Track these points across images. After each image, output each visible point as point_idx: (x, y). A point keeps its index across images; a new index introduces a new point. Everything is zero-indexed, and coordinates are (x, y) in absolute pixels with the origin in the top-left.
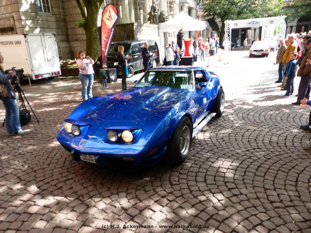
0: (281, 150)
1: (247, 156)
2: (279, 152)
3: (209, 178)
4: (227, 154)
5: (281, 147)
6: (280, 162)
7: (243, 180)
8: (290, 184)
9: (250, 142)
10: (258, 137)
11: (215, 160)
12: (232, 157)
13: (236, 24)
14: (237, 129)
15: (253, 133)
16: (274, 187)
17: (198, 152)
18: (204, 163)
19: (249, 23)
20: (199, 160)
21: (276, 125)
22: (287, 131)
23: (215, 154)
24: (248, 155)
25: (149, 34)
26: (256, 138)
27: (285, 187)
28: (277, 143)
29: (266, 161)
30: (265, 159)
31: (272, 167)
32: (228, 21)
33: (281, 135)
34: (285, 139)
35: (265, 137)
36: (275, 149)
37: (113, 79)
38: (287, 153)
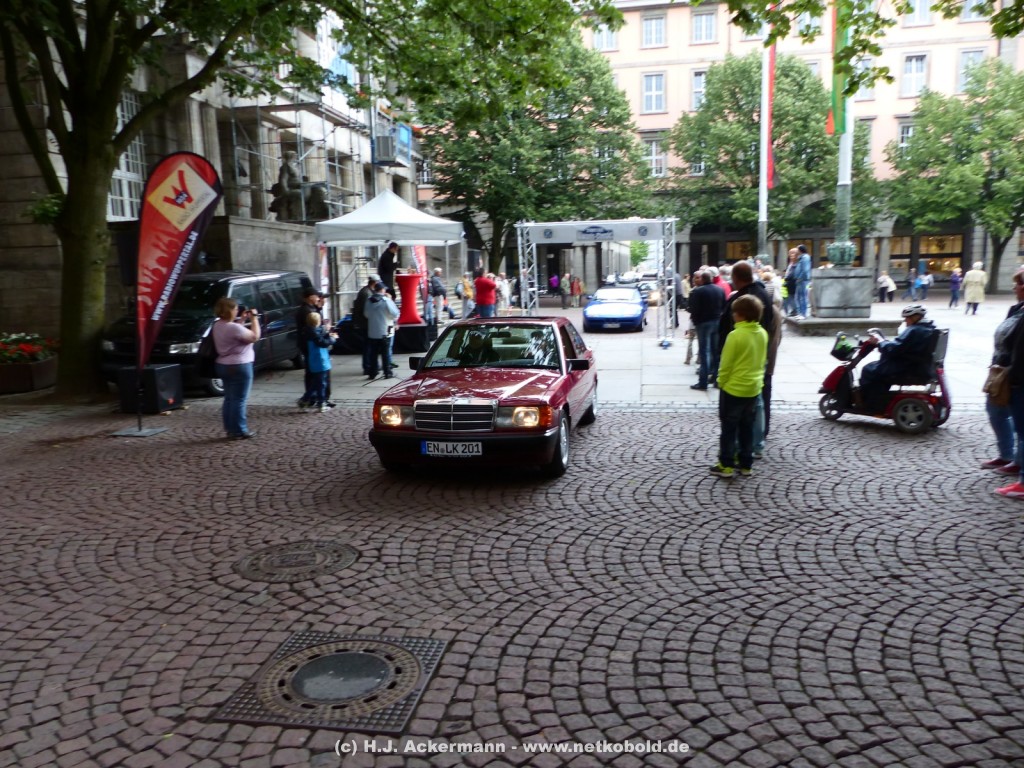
0: (779, 589)
1: (701, 616)
2: (776, 594)
3: (622, 699)
4: (641, 617)
5: (778, 580)
6: (792, 622)
7: (720, 688)
8: (843, 681)
9: (689, 573)
10: (704, 557)
11: (614, 638)
12: (660, 623)
13: (548, 233)
14: (638, 541)
15: (686, 547)
16: (809, 696)
17: (555, 621)
18: (588, 652)
19: (585, 232)
20: (568, 645)
21: (737, 520)
22: (771, 532)
23: (607, 620)
24: (699, 612)
25: (280, 253)
26: (702, 561)
27: (835, 691)
28: (762, 569)
29: (755, 625)
30: (752, 620)
31: (779, 641)
32: (526, 224)
33: (762, 546)
34: (778, 558)
35: (723, 556)
36: (764, 588)
37: (171, 401)
38: (799, 595)
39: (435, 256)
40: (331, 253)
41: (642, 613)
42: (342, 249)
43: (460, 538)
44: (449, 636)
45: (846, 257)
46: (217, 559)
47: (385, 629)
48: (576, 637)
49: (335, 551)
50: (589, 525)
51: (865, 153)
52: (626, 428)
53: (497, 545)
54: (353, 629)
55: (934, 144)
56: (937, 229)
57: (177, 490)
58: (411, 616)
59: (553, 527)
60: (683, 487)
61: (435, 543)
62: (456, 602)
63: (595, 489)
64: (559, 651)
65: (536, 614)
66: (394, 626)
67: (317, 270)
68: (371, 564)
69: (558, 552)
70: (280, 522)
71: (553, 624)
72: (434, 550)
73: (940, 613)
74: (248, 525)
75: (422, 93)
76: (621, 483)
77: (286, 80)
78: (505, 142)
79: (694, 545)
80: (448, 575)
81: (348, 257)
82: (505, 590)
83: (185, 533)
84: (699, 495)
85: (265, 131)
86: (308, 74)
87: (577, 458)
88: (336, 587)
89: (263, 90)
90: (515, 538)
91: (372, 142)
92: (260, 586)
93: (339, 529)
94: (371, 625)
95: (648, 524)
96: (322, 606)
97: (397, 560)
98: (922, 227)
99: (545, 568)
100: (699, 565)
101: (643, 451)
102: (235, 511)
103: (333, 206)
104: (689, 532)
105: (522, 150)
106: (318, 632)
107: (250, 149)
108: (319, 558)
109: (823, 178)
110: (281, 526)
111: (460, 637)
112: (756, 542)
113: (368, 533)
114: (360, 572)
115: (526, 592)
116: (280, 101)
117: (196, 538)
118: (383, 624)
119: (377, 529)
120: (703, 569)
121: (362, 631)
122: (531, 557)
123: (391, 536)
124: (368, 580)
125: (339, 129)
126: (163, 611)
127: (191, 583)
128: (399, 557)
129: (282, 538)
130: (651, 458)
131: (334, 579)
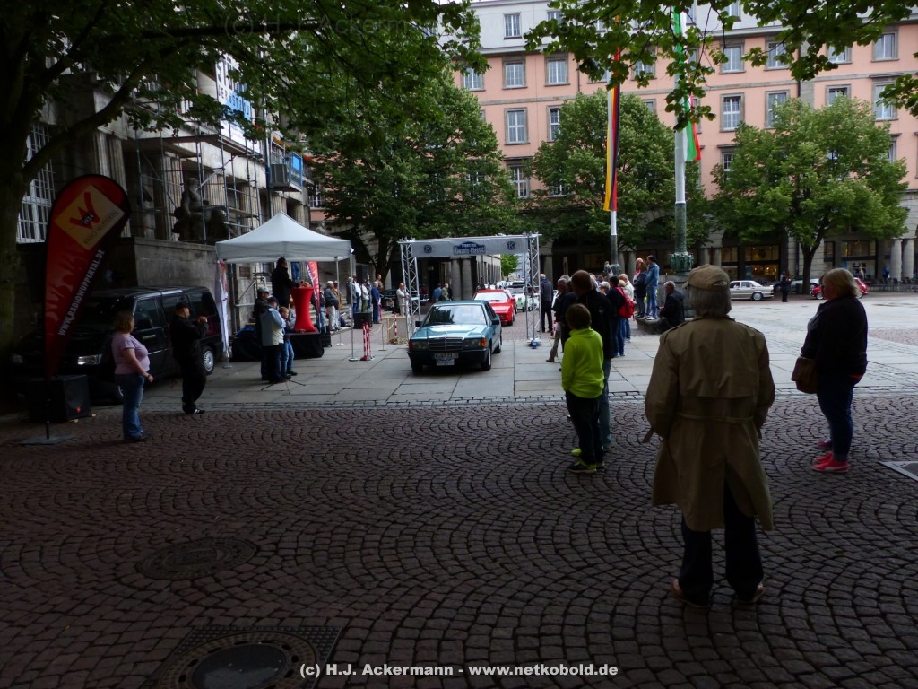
0: (641, 562)
1: (573, 591)
2: (638, 567)
4: (519, 595)
5: (639, 554)
6: (654, 591)
7: (592, 657)
8: (700, 643)
9: (561, 552)
10: (573, 536)
11: (496, 616)
12: (537, 600)
13: (428, 248)
14: (514, 523)
15: (558, 527)
16: (671, 660)
17: (440, 603)
18: (472, 631)
19: (460, 247)
20: (454, 625)
21: (603, 501)
22: (632, 510)
23: (489, 600)
24: (572, 587)
25: (183, 270)
26: (571, 540)
27: (693, 654)
28: (625, 545)
29: (621, 596)
30: (618, 592)
31: (644, 610)
32: (408, 241)
33: (624, 523)
34: (638, 533)
35: (590, 534)
36: (628, 562)
37: (79, 410)
38: (658, 567)
39: (326, 270)
40: (231, 268)
41: (519, 591)
42: (241, 265)
43: (353, 529)
44: (342, 623)
45: (686, 265)
46: (121, 560)
47: (282, 620)
48: (460, 617)
49: (235, 547)
50: (469, 511)
51: (697, 176)
52: (502, 421)
53: (386, 534)
54: (251, 621)
55: (751, 170)
56: (757, 241)
57: (83, 495)
58: (306, 606)
59: (438, 515)
60: (553, 472)
61: (329, 535)
62: (349, 590)
63: (476, 478)
64: (445, 631)
65: (423, 597)
66: (290, 617)
67: (217, 284)
68: (269, 557)
69: (442, 538)
70: (182, 522)
71: (439, 607)
72: (328, 541)
73: (780, 576)
74: (151, 526)
75: (312, 127)
76: (498, 472)
77: (187, 115)
78: (389, 168)
79: (566, 526)
80: (342, 565)
81: (247, 272)
82: (394, 577)
83: (89, 536)
84: (568, 480)
85: (169, 159)
86: (209, 110)
87: (458, 450)
88: (236, 582)
89: (166, 123)
90: (402, 527)
91: (267, 170)
92: (162, 584)
93: (238, 525)
94: (269, 616)
95: (523, 508)
96: (222, 600)
97: (293, 552)
98: (744, 239)
99: (431, 554)
100: (570, 544)
101: (517, 441)
102: (139, 513)
103: (232, 227)
104: (560, 513)
105: (402, 175)
106: (220, 626)
107: (154, 176)
108: (220, 554)
109: (662, 198)
110: (184, 525)
111: (353, 623)
112: (621, 519)
113: (266, 529)
114: (258, 566)
115: (414, 577)
116: (182, 134)
117: (100, 540)
118: (279, 614)
119: (274, 524)
120: (573, 546)
121: (261, 623)
122: (418, 544)
123: (287, 530)
124: (267, 573)
125: (236, 159)
126: (66, 613)
127: (95, 584)
128: (296, 550)
129: (184, 536)
130: (524, 447)
131: (233, 574)
